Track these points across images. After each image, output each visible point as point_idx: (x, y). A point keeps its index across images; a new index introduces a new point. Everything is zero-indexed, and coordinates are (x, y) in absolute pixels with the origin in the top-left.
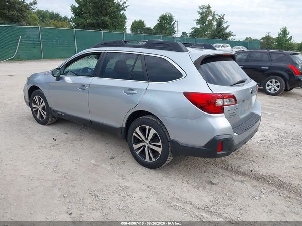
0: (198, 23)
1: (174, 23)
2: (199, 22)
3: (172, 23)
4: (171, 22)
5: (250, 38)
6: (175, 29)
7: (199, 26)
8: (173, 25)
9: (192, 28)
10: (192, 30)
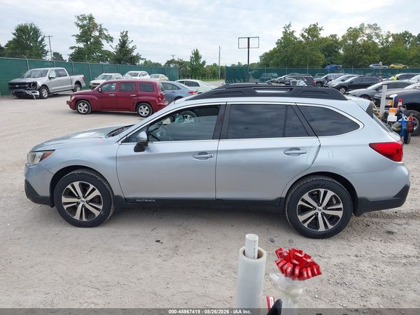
0: (78, 41)
1: (43, 40)
2: (80, 38)
3: (40, 39)
4: (37, 37)
5: (150, 61)
6: (46, 48)
7: (81, 45)
8: (41, 42)
9: (72, 48)
10: (73, 51)
